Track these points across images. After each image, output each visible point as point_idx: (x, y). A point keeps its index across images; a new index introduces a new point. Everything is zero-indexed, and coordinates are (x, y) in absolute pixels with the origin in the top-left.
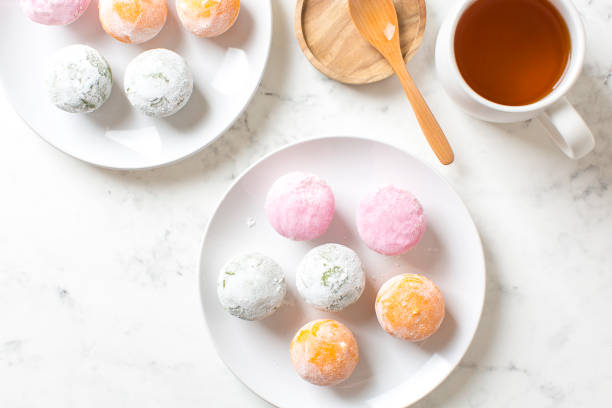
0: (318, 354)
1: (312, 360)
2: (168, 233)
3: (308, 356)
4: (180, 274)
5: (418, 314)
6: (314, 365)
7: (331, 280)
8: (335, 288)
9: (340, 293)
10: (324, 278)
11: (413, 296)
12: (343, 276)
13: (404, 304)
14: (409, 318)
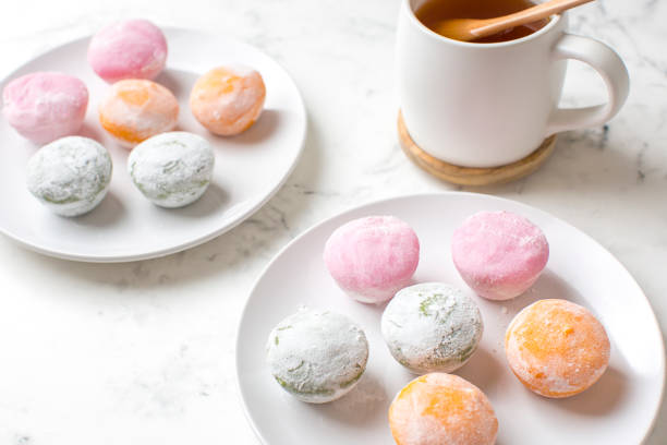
0: (434, 401)
1: (428, 411)
2: (184, 348)
3: (419, 409)
4: (205, 394)
5: (571, 332)
6: (431, 418)
7: (434, 308)
8: (442, 315)
9: (451, 323)
10: (422, 308)
11: (555, 313)
12: (450, 303)
13: (548, 322)
14: (561, 338)
